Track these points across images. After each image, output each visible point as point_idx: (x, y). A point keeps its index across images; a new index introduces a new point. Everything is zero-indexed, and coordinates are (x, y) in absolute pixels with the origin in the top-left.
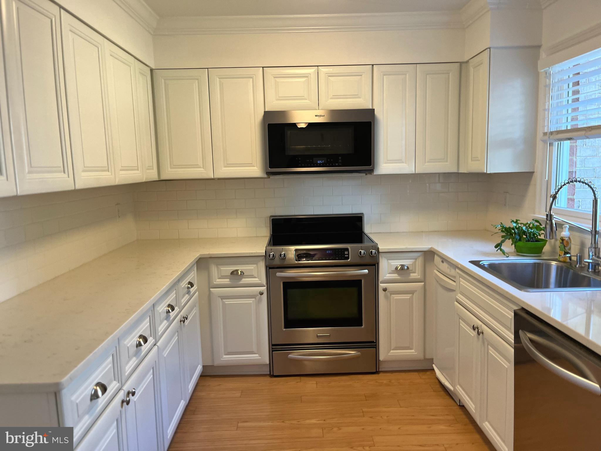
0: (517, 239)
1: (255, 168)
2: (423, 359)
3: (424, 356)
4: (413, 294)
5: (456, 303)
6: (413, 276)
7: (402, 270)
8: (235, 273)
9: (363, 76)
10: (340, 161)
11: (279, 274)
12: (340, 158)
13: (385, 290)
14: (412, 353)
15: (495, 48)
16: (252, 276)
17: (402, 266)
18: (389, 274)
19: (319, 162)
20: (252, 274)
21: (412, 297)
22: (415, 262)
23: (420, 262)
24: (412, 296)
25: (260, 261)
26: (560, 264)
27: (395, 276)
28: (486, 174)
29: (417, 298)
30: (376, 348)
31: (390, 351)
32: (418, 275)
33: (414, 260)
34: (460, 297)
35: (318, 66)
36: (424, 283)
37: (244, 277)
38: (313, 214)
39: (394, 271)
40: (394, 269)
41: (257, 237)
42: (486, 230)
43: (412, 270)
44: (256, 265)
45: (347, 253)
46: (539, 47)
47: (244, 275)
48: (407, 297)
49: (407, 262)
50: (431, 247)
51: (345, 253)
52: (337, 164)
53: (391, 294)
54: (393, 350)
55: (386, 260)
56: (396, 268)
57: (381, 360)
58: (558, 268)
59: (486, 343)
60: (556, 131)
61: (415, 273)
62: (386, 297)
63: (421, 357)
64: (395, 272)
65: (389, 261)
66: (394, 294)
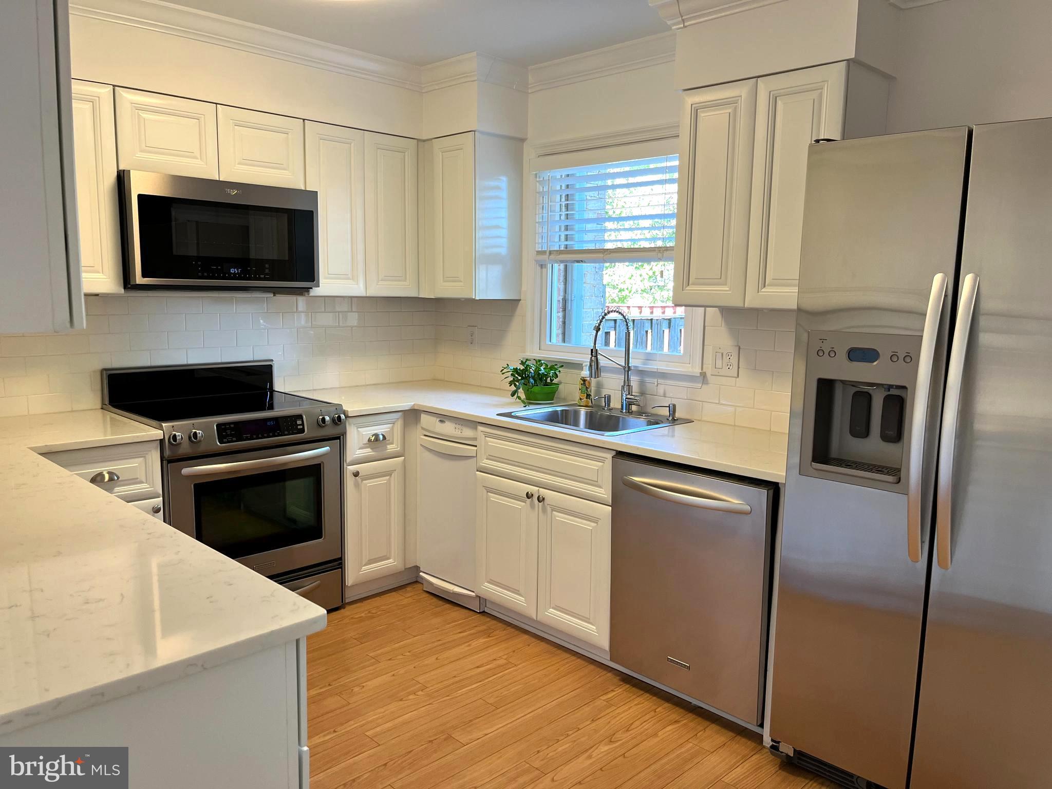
0: (532, 384)
1: (100, 275)
2: (403, 569)
3: (405, 566)
4: (391, 475)
5: (478, 473)
6: (392, 448)
7: (376, 441)
8: (99, 479)
9: (290, 134)
10: (267, 271)
11: (186, 471)
12: (267, 266)
13: (356, 474)
14: (392, 563)
15: (482, 133)
16: (135, 481)
17: (376, 435)
18: (360, 449)
19: (232, 271)
20: (136, 477)
21: (389, 480)
22: (392, 429)
23: (399, 425)
24: (389, 478)
25: (150, 451)
26: (589, 410)
27: (368, 452)
28: (474, 300)
29: (395, 480)
30: (341, 568)
31: (361, 569)
32: (396, 447)
33: (392, 425)
34: (486, 463)
35: (216, 104)
36: (403, 458)
37: (119, 483)
38: (186, 363)
39: (365, 444)
40: (366, 441)
41: (72, 411)
42: (435, 380)
43: (389, 440)
44: (142, 459)
45: (301, 423)
46: (523, 140)
47: (120, 479)
48: (383, 480)
49: (381, 430)
50: (413, 403)
51: (298, 423)
52: (262, 276)
53: (362, 481)
54: (365, 565)
55: (355, 428)
56: (369, 440)
57: (349, 585)
58: (587, 413)
59: (549, 509)
60: (557, 251)
61: (392, 443)
62: (357, 485)
63: (401, 567)
64: (368, 445)
65: (359, 429)
66: (366, 480)
